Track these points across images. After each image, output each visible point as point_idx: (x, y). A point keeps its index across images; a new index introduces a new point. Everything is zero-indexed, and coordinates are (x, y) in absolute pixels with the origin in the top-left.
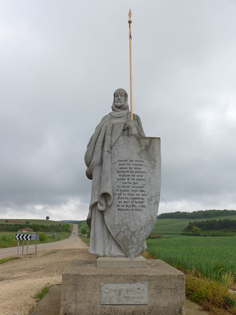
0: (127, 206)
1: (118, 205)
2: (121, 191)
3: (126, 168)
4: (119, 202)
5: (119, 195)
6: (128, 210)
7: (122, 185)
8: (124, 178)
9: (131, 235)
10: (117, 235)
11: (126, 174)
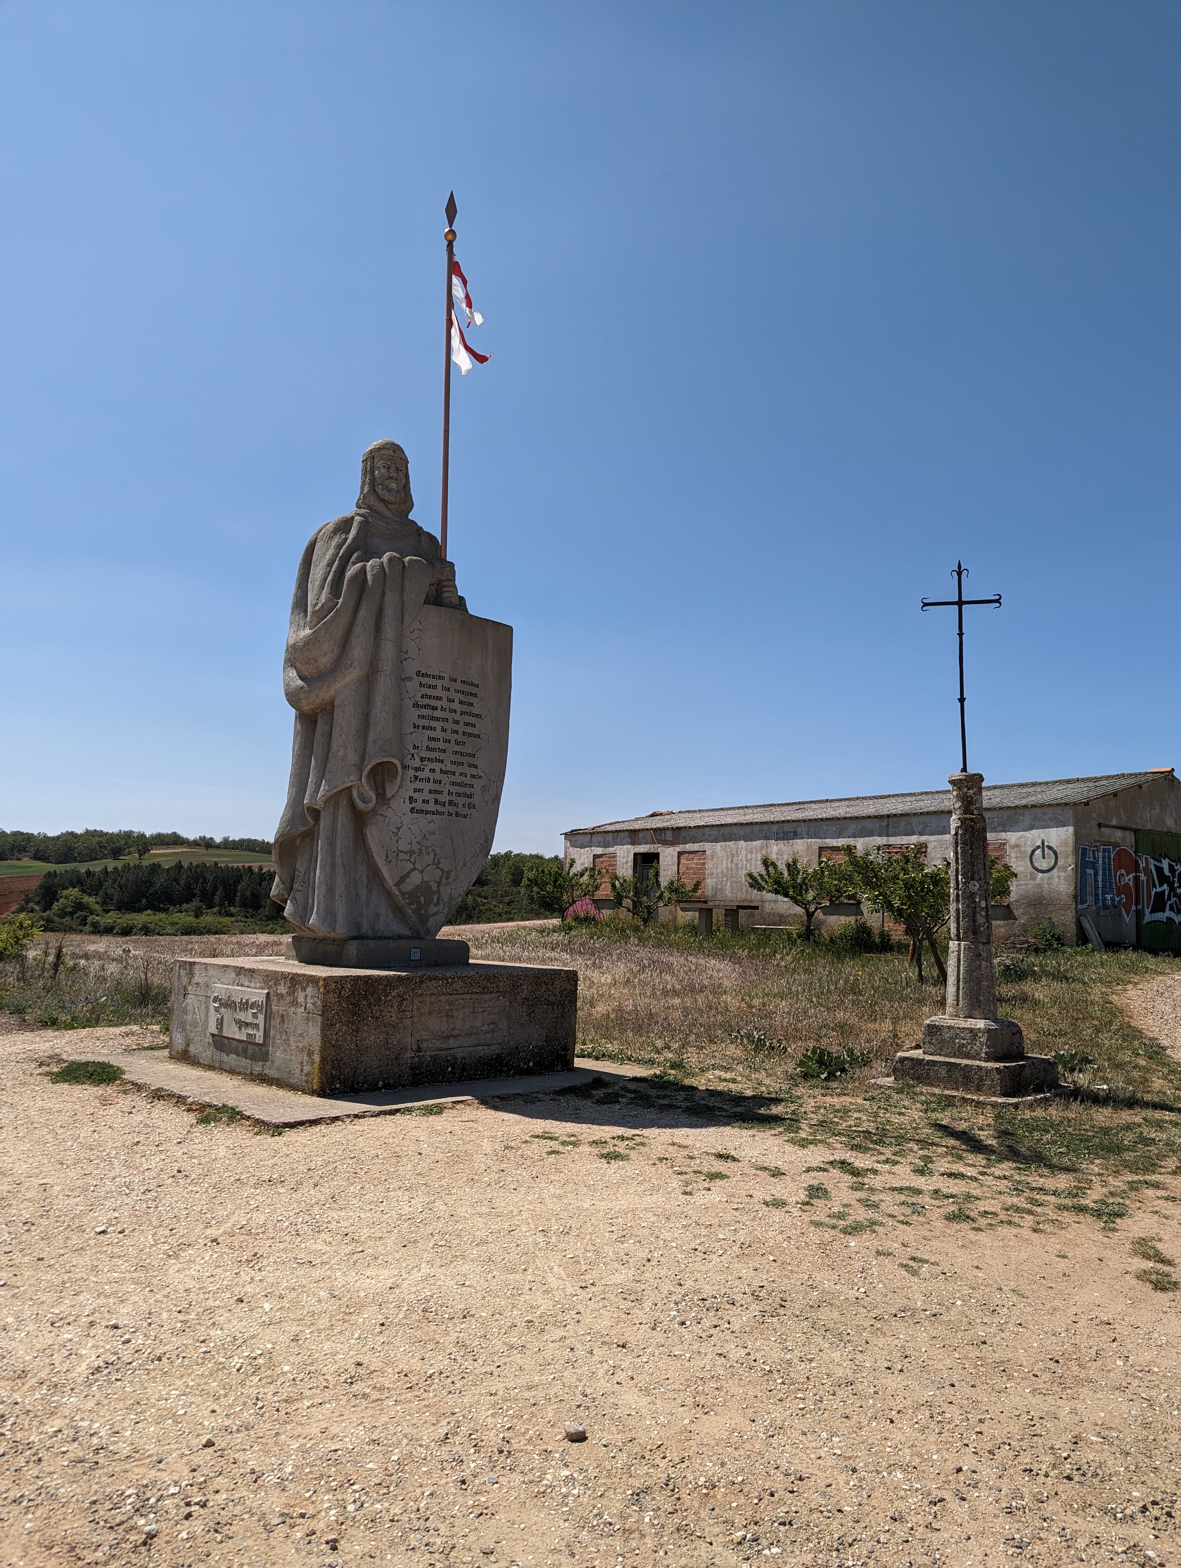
0: (436, 801)
1: (411, 798)
2: (422, 760)
3: (439, 698)
4: (415, 790)
5: (416, 769)
6: (438, 813)
7: (426, 743)
8: (433, 724)
9: (441, 880)
10: (403, 879)
11: (437, 714)
